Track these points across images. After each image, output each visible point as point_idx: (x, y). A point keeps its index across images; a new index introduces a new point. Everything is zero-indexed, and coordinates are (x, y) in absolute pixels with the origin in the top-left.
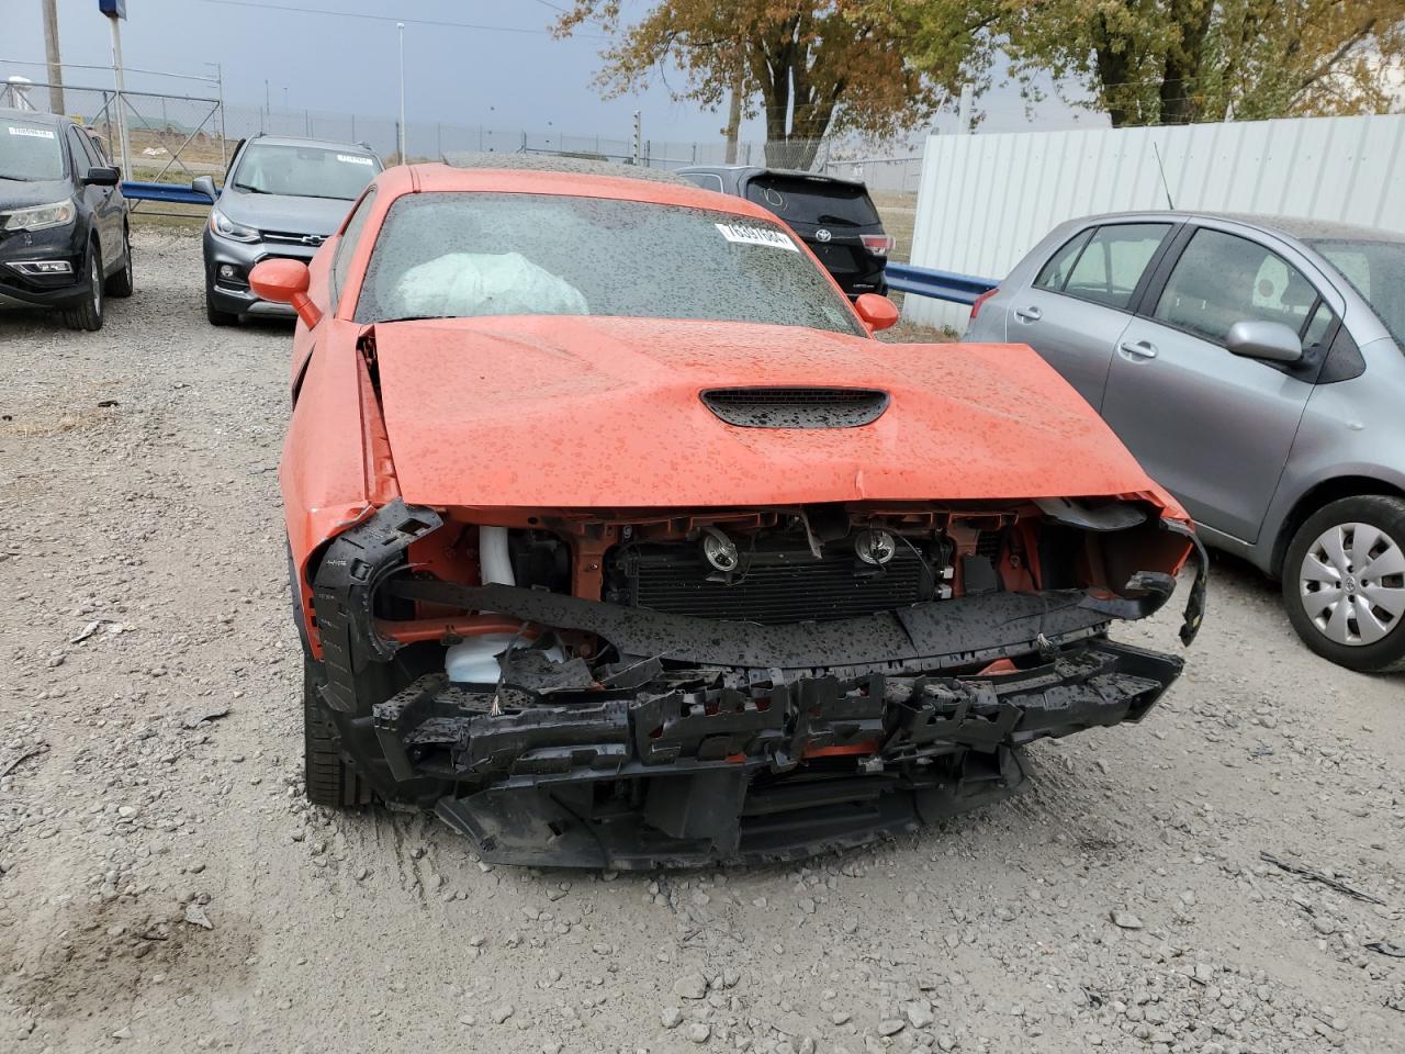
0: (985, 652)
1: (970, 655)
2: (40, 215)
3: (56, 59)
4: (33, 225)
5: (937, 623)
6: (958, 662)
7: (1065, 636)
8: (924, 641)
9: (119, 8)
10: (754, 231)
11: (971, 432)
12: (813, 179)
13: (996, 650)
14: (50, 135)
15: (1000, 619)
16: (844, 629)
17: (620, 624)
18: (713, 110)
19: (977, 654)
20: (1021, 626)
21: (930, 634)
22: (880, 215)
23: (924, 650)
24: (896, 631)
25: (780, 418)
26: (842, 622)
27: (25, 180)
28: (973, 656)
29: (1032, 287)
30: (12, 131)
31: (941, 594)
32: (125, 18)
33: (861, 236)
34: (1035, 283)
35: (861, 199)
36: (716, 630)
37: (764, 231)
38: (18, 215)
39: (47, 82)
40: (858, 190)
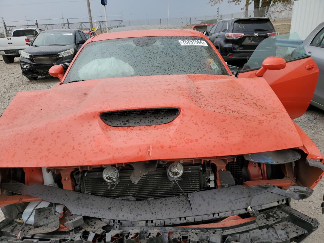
0: (224, 213)
1: (217, 214)
2: (67, 53)
3: (91, 16)
4: (65, 55)
5: (204, 200)
6: (211, 217)
7: (263, 206)
8: (196, 209)
9: (105, 3)
10: (193, 41)
11: (212, 124)
12: (253, 19)
13: (230, 212)
14: (72, 34)
15: (233, 198)
16: (164, 202)
17: (74, 201)
18: (239, 4)
19: (220, 214)
20: (242, 201)
21: (200, 206)
22: (274, 27)
23: (196, 213)
24: (186, 203)
25: (133, 121)
26: (165, 199)
27: (65, 45)
28: (218, 215)
29: (310, 45)
30: (64, 34)
31: (210, 186)
32: (107, 5)
33: (268, 34)
34: (311, 44)
35: (268, 23)
36: (111, 203)
37: (196, 41)
38: (62, 53)
39: (89, 22)
40: (268, 20)
